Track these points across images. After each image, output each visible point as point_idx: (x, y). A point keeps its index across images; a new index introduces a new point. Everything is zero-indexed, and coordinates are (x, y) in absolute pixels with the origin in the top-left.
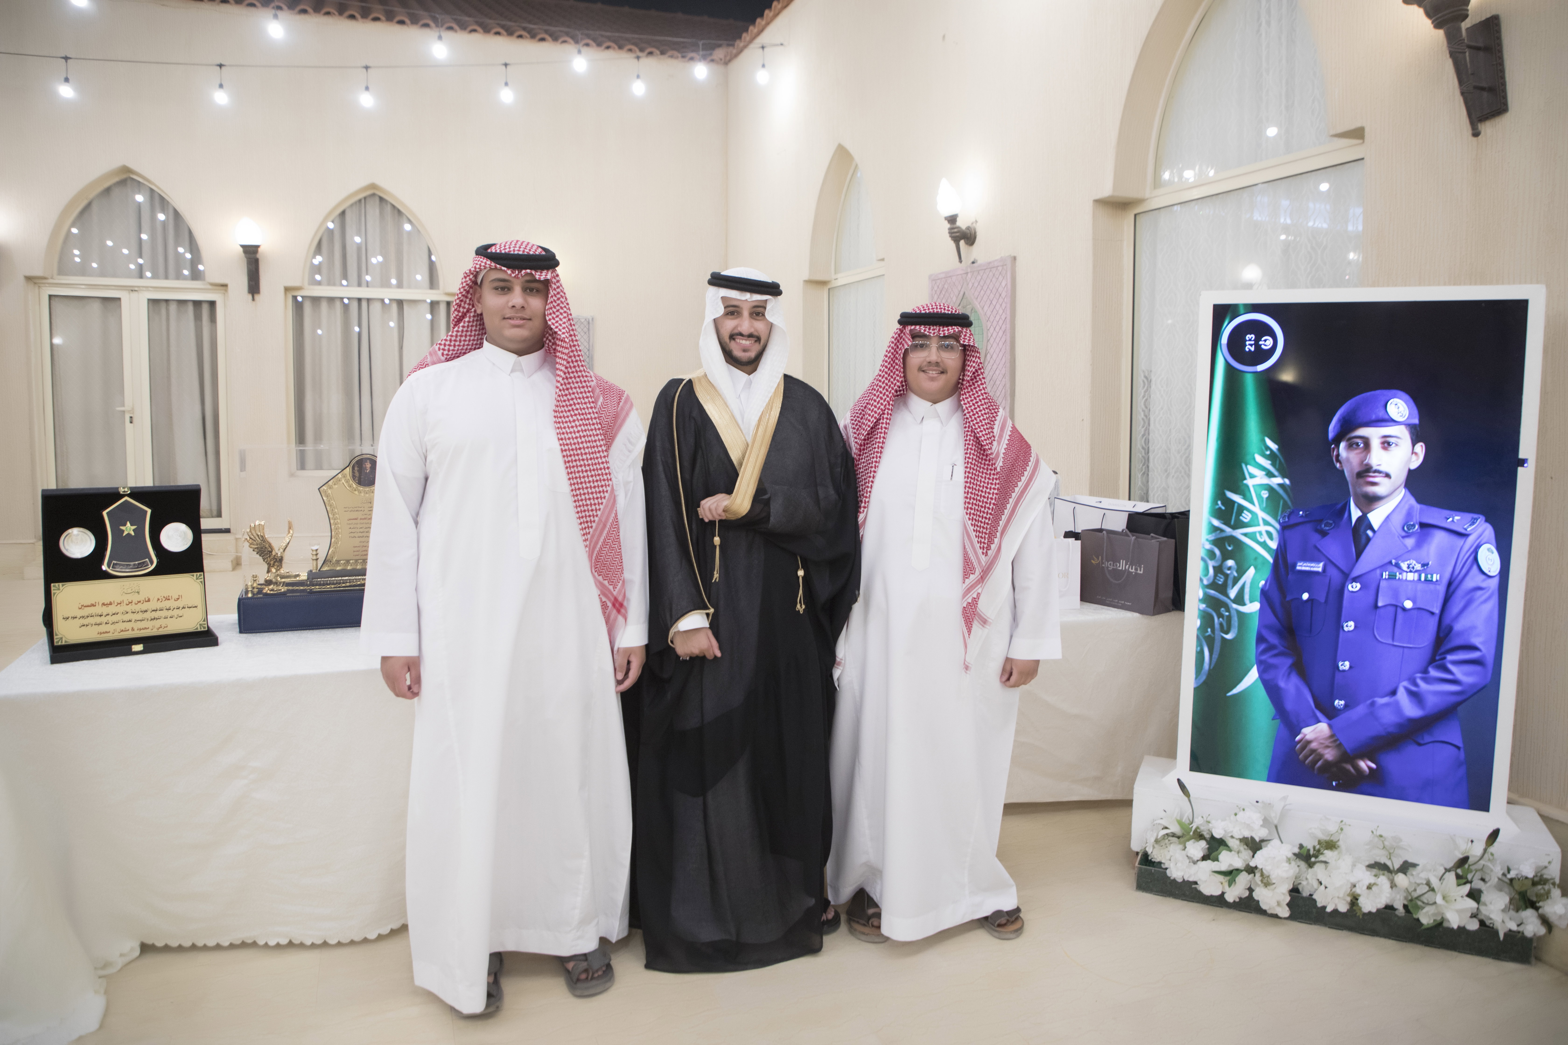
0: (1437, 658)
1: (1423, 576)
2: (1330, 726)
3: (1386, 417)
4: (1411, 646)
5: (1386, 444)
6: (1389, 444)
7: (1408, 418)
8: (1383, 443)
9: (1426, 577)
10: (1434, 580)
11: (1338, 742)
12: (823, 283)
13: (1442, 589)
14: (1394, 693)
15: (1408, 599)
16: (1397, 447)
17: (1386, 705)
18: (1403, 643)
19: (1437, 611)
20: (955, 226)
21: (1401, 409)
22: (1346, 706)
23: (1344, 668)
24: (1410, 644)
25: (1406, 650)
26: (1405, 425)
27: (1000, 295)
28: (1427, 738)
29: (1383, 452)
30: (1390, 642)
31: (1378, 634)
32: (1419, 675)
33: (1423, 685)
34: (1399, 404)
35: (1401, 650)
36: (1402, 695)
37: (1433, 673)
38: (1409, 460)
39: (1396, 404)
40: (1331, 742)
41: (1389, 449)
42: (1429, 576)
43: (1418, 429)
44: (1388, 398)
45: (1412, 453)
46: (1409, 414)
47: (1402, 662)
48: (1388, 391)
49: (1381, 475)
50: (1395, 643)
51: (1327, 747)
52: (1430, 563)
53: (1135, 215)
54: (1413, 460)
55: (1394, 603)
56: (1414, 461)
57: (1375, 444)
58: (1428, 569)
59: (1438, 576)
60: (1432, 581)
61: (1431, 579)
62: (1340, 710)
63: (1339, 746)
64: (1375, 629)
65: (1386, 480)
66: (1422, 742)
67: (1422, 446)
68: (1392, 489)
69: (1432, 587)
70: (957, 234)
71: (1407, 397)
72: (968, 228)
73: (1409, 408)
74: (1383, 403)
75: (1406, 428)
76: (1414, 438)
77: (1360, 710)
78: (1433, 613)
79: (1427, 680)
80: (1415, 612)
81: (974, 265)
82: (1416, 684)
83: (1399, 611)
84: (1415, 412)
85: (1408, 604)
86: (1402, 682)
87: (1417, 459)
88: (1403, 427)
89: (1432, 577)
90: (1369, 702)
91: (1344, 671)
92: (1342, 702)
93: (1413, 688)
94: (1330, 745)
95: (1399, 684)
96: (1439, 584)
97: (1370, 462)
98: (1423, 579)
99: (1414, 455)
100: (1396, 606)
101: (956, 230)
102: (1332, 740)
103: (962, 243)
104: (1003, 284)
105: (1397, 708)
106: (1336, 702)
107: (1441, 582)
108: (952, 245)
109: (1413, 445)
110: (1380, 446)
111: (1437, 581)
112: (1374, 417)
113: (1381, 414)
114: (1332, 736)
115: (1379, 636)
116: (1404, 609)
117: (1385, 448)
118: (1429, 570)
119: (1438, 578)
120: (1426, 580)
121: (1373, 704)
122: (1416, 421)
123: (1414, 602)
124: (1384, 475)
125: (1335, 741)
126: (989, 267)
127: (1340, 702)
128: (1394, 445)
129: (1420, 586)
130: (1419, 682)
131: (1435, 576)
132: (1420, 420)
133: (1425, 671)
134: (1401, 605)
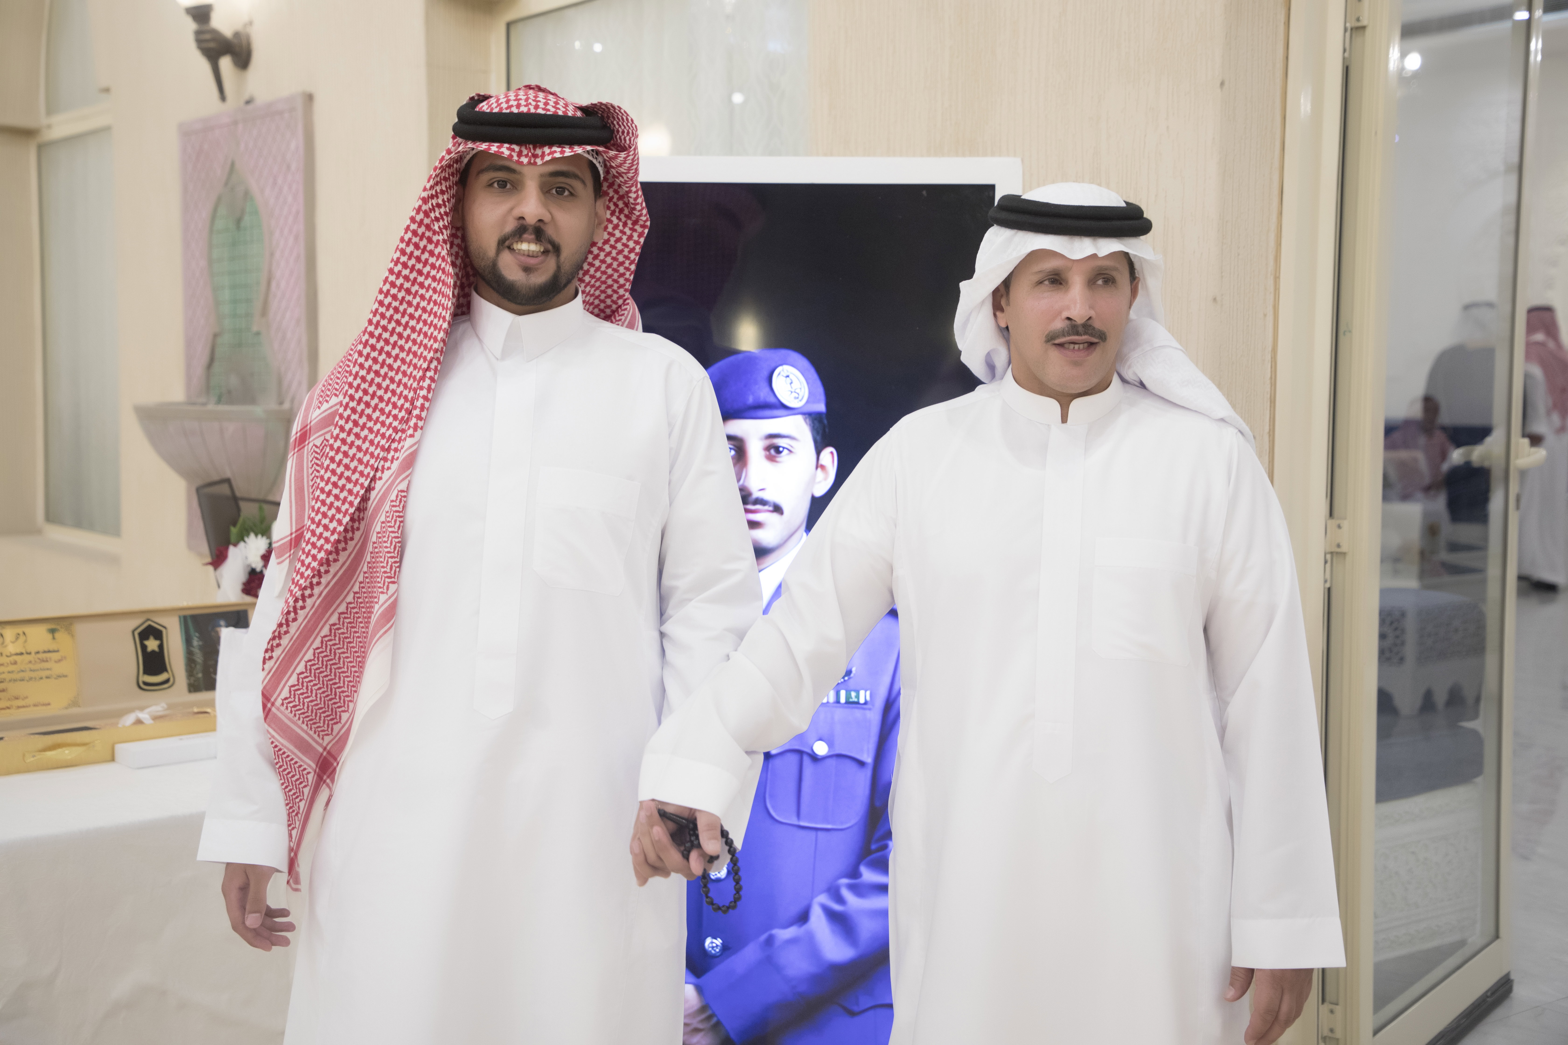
0: (873, 847)
1: (843, 693)
2: (699, 989)
3: (772, 399)
4: (829, 826)
5: (773, 451)
6: (778, 450)
7: (807, 402)
8: (768, 448)
9: (848, 696)
10: (862, 701)
11: (714, 1020)
12: (26, 134)
13: (874, 717)
14: (803, 917)
15: (821, 739)
16: (792, 455)
17: (793, 941)
18: (816, 823)
19: (868, 759)
20: (205, 28)
21: (796, 385)
22: (725, 948)
23: (719, 875)
24: (829, 823)
25: (820, 834)
26: (803, 414)
27: (289, 167)
28: (865, 1002)
29: (768, 464)
30: (794, 821)
31: (773, 807)
32: (844, 881)
33: (853, 901)
34: (791, 376)
35: (812, 834)
36: (818, 922)
37: (869, 876)
38: (813, 480)
39: (788, 376)
40: (702, 1021)
41: (778, 459)
42: (853, 694)
43: (825, 422)
44: (773, 365)
45: (817, 468)
46: (810, 393)
47: (815, 857)
48: (772, 351)
49: (766, 508)
50: (802, 824)
51: (697, 1030)
52: (854, 670)
53: (509, 25)
54: (818, 480)
55: (797, 747)
56: (820, 482)
57: (755, 450)
58: (851, 680)
59: (868, 693)
60: (858, 703)
61: (856, 700)
62: (714, 957)
63: (717, 1026)
64: (767, 796)
65: (775, 516)
66: (856, 1009)
67: (832, 453)
68: (786, 533)
69: (858, 713)
70: (212, 45)
71: (804, 362)
72: (237, 34)
73: (808, 383)
74: (765, 373)
75: (805, 420)
76: (819, 438)
77: (750, 954)
78: (861, 764)
79: (859, 890)
80: (832, 762)
81: (250, 107)
82: (840, 900)
83: (807, 760)
84: (820, 390)
85: (821, 749)
86: (817, 896)
87: (826, 479)
88: (799, 419)
89: (858, 696)
90: (763, 937)
91: (718, 880)
92: (718, 942)
93: (837, 907)
94: (701, 1026)
95: (812, 898)
96: (870, 709)
97: (746, 484)
98: (843, 700)
99: (819, 469)
100: (800, 753)
101: (207, 36)
102: (703, 1016)
103: (226, 63)
104: (293, 145)
105: (811, 945)
106: (708, 942)
107: (873, 705)
108: (203, 65)
109: (818, 453)
110: (763, 453)
111: (866, 703)
112: (751, 400)
113: (763, 394)
114: (703, 1009)
115: (775, 811)
116: (815, 758)
117: (771, 459)
118: (852, 683)
119: (868, 698)
120: (847, 702)
121: (770, 941)
122: (821, 407)
123: (830, 745)
124: (771, 508)
125: (709, 1018)
126: (272, 112)
127: (714, 941)
128: (786, 451)
129: (840, 714)
130: (846, 894)
131: (862, 693)
132: (827, 405)
133: (854, 874)
134: (809, 751)
